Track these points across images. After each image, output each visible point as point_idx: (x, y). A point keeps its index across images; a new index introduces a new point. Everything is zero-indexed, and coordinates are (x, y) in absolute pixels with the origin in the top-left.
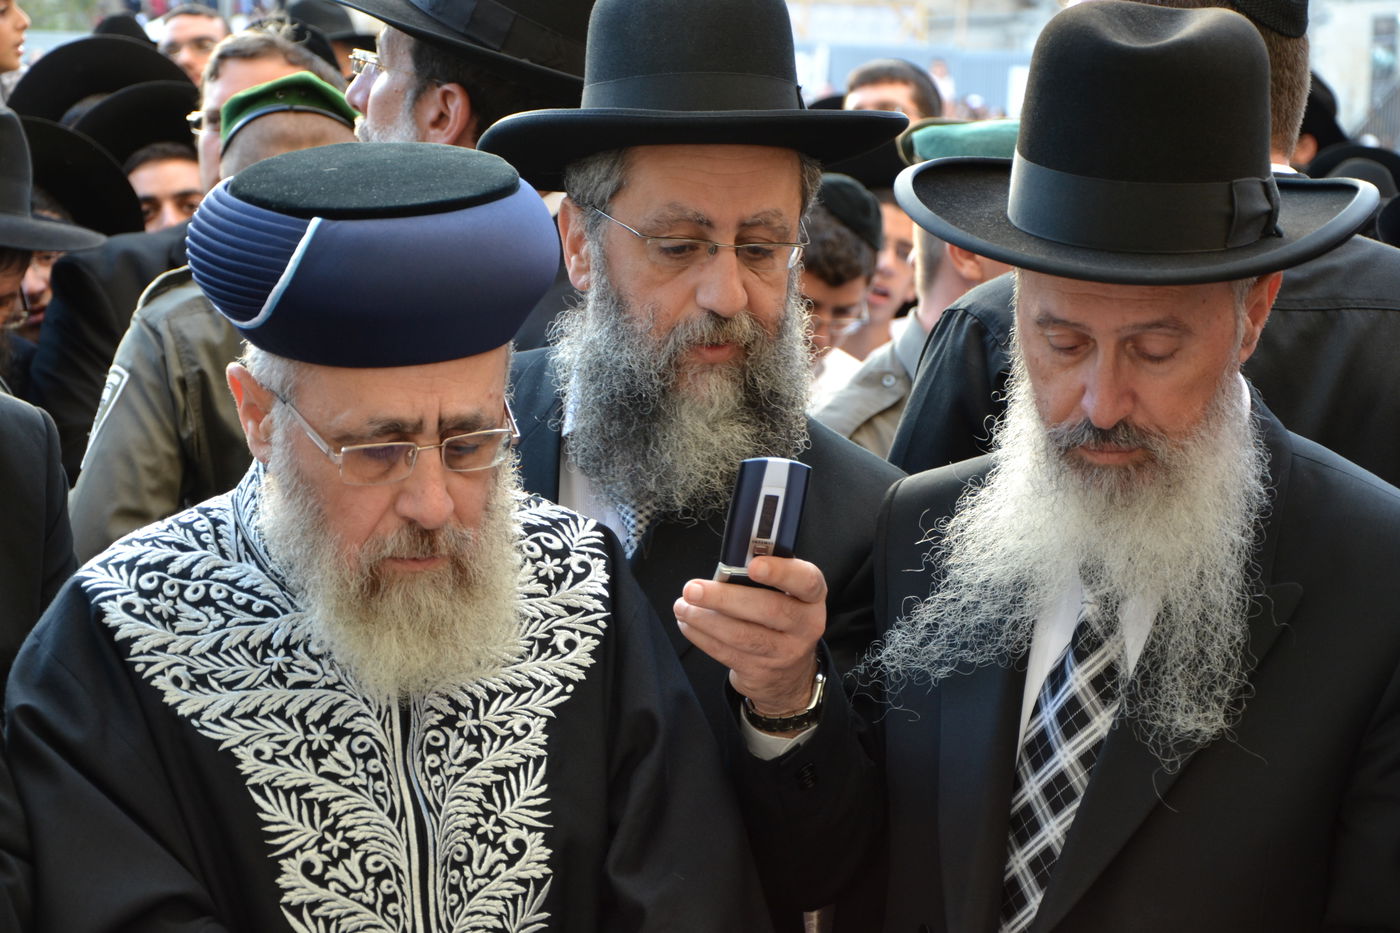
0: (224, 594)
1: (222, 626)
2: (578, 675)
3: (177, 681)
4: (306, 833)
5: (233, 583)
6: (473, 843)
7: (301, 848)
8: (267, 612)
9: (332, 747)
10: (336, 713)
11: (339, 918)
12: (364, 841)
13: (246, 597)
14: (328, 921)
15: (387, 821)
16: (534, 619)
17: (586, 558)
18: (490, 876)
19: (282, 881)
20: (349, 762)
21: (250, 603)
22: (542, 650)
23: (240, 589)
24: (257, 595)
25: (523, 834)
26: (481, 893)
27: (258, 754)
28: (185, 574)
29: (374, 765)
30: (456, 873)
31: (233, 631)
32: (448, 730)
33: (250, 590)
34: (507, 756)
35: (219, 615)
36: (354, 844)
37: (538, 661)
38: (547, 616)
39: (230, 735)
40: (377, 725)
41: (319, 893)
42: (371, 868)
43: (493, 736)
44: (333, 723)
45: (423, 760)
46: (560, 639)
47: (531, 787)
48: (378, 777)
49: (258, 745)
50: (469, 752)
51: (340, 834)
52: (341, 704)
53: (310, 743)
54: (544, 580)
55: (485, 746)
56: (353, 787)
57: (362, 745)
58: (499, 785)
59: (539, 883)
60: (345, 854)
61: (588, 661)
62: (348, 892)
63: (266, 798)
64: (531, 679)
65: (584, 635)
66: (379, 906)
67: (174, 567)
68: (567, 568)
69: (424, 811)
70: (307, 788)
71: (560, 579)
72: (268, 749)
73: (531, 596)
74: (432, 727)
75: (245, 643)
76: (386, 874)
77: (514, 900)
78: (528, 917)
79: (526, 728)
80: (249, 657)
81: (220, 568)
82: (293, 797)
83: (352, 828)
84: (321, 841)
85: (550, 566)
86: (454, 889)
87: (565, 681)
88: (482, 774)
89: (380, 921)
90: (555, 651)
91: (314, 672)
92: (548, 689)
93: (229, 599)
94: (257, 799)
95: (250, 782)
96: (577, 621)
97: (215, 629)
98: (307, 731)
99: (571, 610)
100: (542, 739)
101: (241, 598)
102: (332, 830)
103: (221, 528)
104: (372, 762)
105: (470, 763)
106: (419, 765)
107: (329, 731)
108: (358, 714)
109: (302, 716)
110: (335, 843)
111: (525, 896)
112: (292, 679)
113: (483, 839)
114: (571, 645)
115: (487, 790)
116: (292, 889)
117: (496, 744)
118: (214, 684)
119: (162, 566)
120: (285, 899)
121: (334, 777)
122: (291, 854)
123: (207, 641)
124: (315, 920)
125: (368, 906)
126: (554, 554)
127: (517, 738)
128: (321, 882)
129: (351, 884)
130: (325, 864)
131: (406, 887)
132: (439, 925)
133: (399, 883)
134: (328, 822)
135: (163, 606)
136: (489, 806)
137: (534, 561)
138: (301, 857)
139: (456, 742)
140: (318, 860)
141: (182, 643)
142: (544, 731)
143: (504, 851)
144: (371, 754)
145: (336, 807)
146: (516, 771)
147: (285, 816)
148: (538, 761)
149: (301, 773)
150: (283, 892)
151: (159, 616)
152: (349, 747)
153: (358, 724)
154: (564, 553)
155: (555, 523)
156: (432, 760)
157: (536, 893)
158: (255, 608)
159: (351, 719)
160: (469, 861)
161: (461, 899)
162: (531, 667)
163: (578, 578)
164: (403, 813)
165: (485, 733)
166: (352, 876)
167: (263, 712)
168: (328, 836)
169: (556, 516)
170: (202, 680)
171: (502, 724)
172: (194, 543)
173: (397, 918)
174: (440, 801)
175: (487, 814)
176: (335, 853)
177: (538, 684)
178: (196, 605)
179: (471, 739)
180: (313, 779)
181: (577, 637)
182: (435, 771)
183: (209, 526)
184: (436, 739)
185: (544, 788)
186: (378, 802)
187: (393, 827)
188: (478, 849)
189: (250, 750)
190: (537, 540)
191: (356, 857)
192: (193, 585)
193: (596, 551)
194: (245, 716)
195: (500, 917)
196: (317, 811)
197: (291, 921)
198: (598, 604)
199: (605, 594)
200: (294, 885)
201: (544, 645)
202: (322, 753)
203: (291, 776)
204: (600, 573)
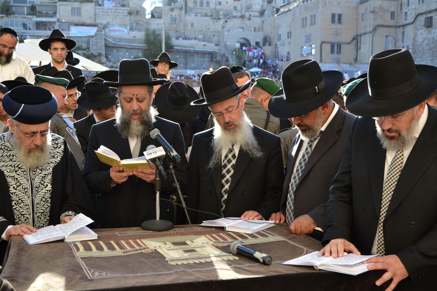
0: (4, 148)
1: (3, 153)
2: (58, 162)
4: (14, 183)
5: (5, 146)
6: (40, 185)
7: (13, 185)
8: (10, 150)
9: (18, 170)
10: (19, 165)
11: (18, 195)
12: (23, 184)
13: (7, 148)
14: (17, 195)
15: (26, 181)
16: (52, 153)
17: (61, 145)
18: (42, 189)
19: (10, 189)
20: (21, 172)
21: (8, 149)
22: (53, 158)
23: (7, 147)
24: (9, 148)
25: (48, 184)
26: (41, 192)
27: (7, 171)
29: (25, 173)
30: (37, 189)
31: (5, 153)
32: (37, 169)
33: (8, 147)
34: (46, 172)
35: (3, 151)
36: (21, 184)
37: (52, 159)
38: (54, 153)
40: (25, 167)
41: (16, 191)
42: (24, 188)
43: (44, 170)
44: (19, 167)
45: (33, 173)
46: (56, 156)
47: (50, 177)
48: (25, 175)
49: (8, 170)
50: (40, 172)
51: (19, 183)
52: (20, 164)
53: (15, 170)
54: (54, 147)
55: (43, 171)
56: (21, 176)
57: (23, 170)
58: (45, 176)
59: (50, 191)
60: (20, 185)
61: (60, 160)
62: (20, 191)
63: (8, 177)
64: (51, 162)
65: (59, 156)
66: (25, 193)
68: (58, 146)
69: (32, 180)
70: (14, 176)
71: (57, 148)
73: (52, 150)
74: (35, 168)
75: (6, 155)
76: (26, 188)
77: (46, 193)
78: (48, 195)
79: (49, 169)
80: (7, 157)
81: (4, 144)
82: (12, 177)
83: (21, 182)
84: (16, 184)
85: (55, 146)
86: (37, 191)
87: (56, 162)
88: (42, 175)
89: (25, 195)
90: (55, 158)
91: (16, 159)
92: (53, 163)
93: (4, 149)
94: (7, 178)
95: (6, 175)
96: (58, 154)
97: (2, 153)
98: (15, 168)
99: (58, 152)
100: (52, 170)
101: (6, 148)
102: (18, 182)
103: (5, 137)
104: (24, 173)
105: (40, 173)
106: (32, 173)
107: (18, 168)
108: (23, 166)
109: (14, 166)
110: (18, 184)
111: (47, 192)
112: (13, 160)
113: (42, 184)
114: (57, 157)
115: (43, 177)
116: (11, 190)
117: (45, 171)
118: (1, 161)
120: (10, 192)
121: (18, 175)
122: (11, 185)
124: (15, 195)
125: (23, 193)
126: (56, 144)
127: (48, 170)
128: (16, 189)
129: (20, 190)
130: (17, 187)
131: (29, 190)
132: (34, 196)
133: (28, 190)
134: (17, 181)
136: (43, 179)
137: (53, 145)
138: (13, 186)
139: (38, 170)
140: (15, 186)
142: (52, 169)
143: (45, 186)
144: (23, 172)
145: (18, 179)
146: (47, 175)
147: (11, 180)
148: (51, 173)
149: (14, 174)
152: (21, 170)
153: (22, 167)
154: (57, 144)
155: (57, 139)
156: (34, 173)
157: (49, 192)
158: (8, 150)
159: (21, 166)
160: (39, 187)
161: (38, 192)
162: (51, 160)
163: (59, 148)
164: (29, 180)
165: (43, 169)
166: (21, 189)
167: (8, 165)
168: (17, 183)
171: (46, 168)
173: (27, 195)
174: (35, 178)
175: (42, 180)
176: (18, 185)
177: (52, 162)
179: (41, 170)
180: (15, 175)
181: (58, 156)
182: (34, 174)
183: (3, 137)
184: (35, 170)
185: (51, 177)
186: (25, 178)
187: (27, 182)
188: (41, 185)
189: (6, 171)
190: (54, 142)
191: (21, 186)
193: (63, 143)
194: (6, 166)
195: (43, 195)
196: (16, 179)
197: (11, 195)
198: (62, 152)
199: (63, 150)
200: (12, 190)
201: (53, 157)
202: (17, 171)
203: (12, 174)
204: (63, 147)
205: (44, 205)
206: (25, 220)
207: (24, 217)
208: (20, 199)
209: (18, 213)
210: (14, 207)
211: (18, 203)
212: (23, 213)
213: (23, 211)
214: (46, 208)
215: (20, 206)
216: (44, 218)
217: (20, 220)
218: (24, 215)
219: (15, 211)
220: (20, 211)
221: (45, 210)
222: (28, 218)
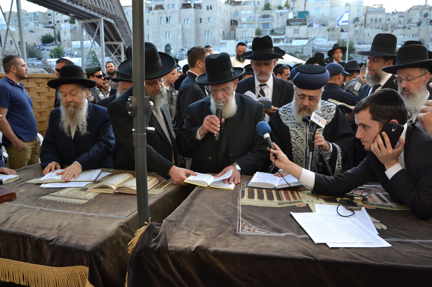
2: (329, 122)
3: (285, 120)
4: (294, 135)
14: (296, 144)
15: (303, 134)
17: (333, 110)
20: (300, 128)
27: (291, 127)
28: (288, 109)
29: (303, 129)
36: (299, 136)
39: (288, 125)
41: (295, 141)
42: (301, 139)
44: (299, 124)
46: (328, 118)
48: (303, 130)
54: (328, 112)
56: (300, 131)
60: (298, 137)
61: (331, 121)
62: (298, 141)
66: (301, 143)
67: (288, 108)
71: (330, 112)
72: (292, 126)
73: (326, 113)
76: (301, 140)
82: (294, 131)
84: (296, 136)
85: (329, 110)
87: (328, 122)
90: (327, 119)
94: (290, 131)
96: (330, 116)
98: (296, 125)
99: (330, 115)
102: (297, 135)
109: (296, 123)
110: (297, 136)
114: (329, 119)
119: (286, 108)
121: (298, 130)
123: (289, 116)
124: (294, 144)
126: (330, 109)
128: (295, 140)
133: (304, 141)
135: (285, 112)
137: (327, 110)
138: (294, 137)
140: (295, 138)
141: (286, 116)
144: (302, 128)
147: (293, 133)
148: (322, 130)
150: (291, 141)
151: (284, 113)
153: (302, 124)
154: (331, 109)
155: (331, 106)
163: (332, 112)
164: (305, 134)
169: (331, 105)
170: (287, 120)
172: (290, 105)
173: (303, 144)
178: (289, 112)
180: (296, 129)
181: (330, 118)
186: (302, 132)
190: (328, 107)
191: (299, 138)
192: (289, 110)
193: (335, 109)
194: (291, 123)
196: (296, 133)
197: (292, 143)
198: (333, 115)
199: (335, 114)
200: (292, 140)
201: (326, 118)
202: (297, 127)
203: (294, 129)
204: (334, 111)
205: (315, 153)
206: (300, 162)
207: (299, 160)
208: (297, 147)
209: (296, 157)
210: (293, 152)
211: (296, 150)
212: (299, 157)
213: (299, 156)
214: (316, 155)
215: (298, 151)
216: (315, 162)
217: (297, 162)
218: (300, 158)
219: (294, 155)
220: (298, 155)
221: (315, 156)
222: (302, 161)
